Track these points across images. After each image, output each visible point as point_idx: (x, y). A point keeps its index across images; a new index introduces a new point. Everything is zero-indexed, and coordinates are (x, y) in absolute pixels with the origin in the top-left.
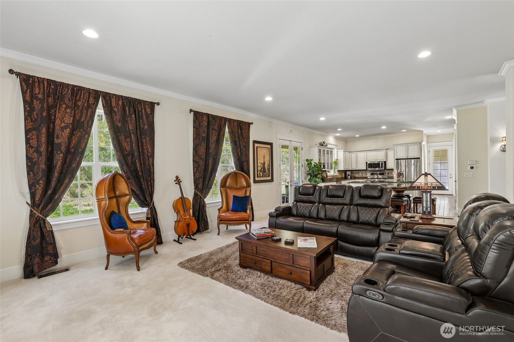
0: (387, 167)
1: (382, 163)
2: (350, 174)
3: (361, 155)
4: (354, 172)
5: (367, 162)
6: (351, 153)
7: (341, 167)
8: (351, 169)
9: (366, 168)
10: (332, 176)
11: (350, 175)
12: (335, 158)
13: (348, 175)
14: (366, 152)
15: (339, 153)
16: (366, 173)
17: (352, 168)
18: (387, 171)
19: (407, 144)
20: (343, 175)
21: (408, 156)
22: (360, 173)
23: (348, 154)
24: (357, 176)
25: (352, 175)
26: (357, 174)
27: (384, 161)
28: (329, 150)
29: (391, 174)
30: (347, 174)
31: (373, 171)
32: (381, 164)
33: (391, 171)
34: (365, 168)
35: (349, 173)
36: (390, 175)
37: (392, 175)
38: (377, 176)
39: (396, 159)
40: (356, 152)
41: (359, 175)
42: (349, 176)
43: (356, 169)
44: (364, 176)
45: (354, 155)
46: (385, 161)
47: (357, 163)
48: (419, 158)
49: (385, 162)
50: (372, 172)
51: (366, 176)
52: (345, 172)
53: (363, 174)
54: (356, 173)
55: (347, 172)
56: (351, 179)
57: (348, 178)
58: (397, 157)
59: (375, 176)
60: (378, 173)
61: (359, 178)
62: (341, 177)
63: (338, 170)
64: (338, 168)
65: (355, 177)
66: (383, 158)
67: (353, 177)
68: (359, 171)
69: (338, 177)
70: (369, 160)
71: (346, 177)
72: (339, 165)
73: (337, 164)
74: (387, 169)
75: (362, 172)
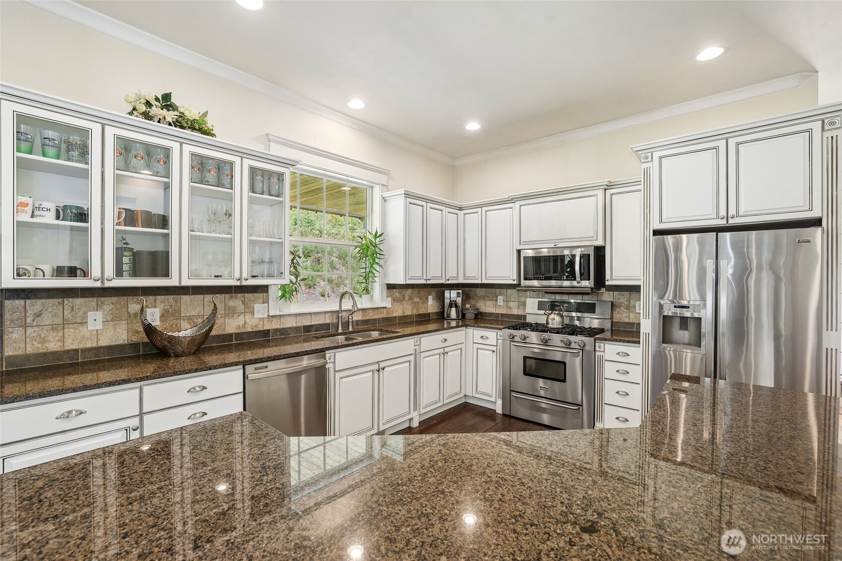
0: (608, 276)
1: (584, 257)
2: (459, 300)
3: (499, 221)
4: (480, 292)
5: (519, 252)
6: (461, 213)
7: (398, 273)
8: (461, 281)
9: (515, 277)
10: (332, 312)
11: (457, 305)
12: (375, 224)
13: (451, 306)
14: (518, 204)
16: (522, 299)
17: (467, 275)
18: (607, 296)
19: (725, 136)
21: (732, 213)
22: (500, 298)
24: (487, 307)
26: (489, 303)
27: (597, 248)
29: (628, 308)
30: (447, 302)
31: (547, 293)
32: (577, 259)
33: (626, 294)
34: (512, 278)
35: (452, 295)
36: (625, 315)
37: (632, 315)
38: (557, 318)
39: (656, 233)
40: (481, 206)
41: (496, 306)
42: (453, 310)
43: (479, 282)
44: (515, 312)
45: (472, 220)
46: (600, 243)
47: (483, 255)
48: (817, 222)
49: (600, 251)
51: (520, 313)
53: (511, 304)
54: (484, 298)
55: (447, 293)
56: (463, 320)
57: (449, 316)
58: (661, 221)
59: (552, 316)
60: (572, 301)
61: (496, 317)
62: (415, 312)
63: (387, 284)
64: (385, 276)
65: (481, 313)
66: (591, 233)
67: (470, 315)
68: (498, 290)
69: (390, 316)
70: (526, 243)
71: (443, 313)
72: (386, 262)
73: (381, 256)
74: (607, 283)
75: (508, 295)
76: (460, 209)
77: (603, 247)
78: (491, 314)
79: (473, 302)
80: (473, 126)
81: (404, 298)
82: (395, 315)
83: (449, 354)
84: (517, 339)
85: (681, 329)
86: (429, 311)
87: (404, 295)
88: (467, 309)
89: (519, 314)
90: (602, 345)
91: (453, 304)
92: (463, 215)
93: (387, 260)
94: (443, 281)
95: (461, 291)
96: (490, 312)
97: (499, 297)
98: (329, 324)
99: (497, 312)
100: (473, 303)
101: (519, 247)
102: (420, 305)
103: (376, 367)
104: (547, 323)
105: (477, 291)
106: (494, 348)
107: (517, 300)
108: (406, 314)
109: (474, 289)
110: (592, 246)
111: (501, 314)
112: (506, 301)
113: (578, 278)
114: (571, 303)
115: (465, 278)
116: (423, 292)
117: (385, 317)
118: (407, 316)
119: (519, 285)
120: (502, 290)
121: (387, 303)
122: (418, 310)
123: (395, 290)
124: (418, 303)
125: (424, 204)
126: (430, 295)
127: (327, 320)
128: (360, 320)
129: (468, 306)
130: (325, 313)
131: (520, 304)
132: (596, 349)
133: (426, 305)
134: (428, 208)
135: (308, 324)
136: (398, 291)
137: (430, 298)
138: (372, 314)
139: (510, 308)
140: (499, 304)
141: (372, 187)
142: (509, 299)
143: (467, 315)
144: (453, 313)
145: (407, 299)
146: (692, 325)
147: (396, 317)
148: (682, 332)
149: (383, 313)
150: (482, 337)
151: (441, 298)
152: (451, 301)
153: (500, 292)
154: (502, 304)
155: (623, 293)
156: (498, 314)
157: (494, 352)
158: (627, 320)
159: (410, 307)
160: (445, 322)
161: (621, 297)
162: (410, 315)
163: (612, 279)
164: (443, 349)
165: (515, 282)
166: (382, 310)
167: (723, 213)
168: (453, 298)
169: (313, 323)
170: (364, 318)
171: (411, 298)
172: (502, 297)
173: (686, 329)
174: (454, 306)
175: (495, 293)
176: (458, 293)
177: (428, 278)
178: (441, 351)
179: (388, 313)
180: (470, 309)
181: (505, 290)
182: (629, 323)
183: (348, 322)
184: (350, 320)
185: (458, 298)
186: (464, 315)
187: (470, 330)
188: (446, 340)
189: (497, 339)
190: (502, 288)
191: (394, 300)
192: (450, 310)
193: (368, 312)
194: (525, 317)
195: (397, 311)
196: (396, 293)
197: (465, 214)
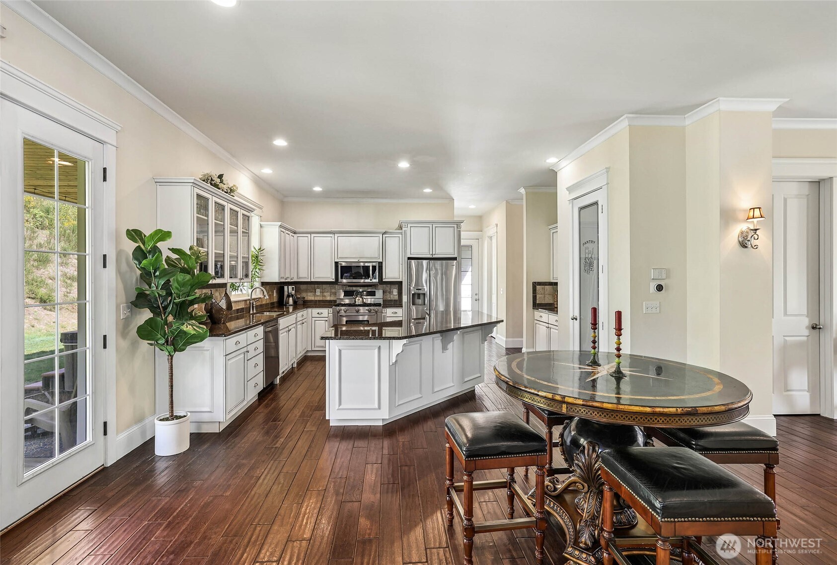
0: (384, 277)
1: (374, 268)
2: (293, 292)
3: (323, 243)
4: (303, 287)
5: (336, 263)
6: (296, 236)
7: (273, 274)
8: (295, 280)
9: (334, 277)
10: (246, 301)
11: (292, 295)
12: (255, 243)
13: (289, 296)
14: (336, 236)
15: (265, 229)
16: (333, 291)
17: (300, 276)
18: (380, 287)
19: (433, 223)
20: (275, 295)
21: (434, 253)
23: (289, 238)
24: (310, 297)
25: (299, 296)
26: (309, 294)
27: (379, 262)
28: (241, 212)
29: (390, 293)
30: (286, 293)
31: (349, 286)
32: (371, 268)
34: (332, 278)
35: (290, 290)
36: (389, 296)
37: (391, 296)
38: (361, 299)
39: (409, 258)
40: (311, 233)
41: (315, 295)
42: (291, 298)
43: (308, 281)
44: (328, 298)
45: (304, 241)
46: (381, 261)
47: (311, 264)
48: (455, 259)
49: (380, 264)
50: (348, 289)
51: (332, 298)
52: (280, 287)
53: (325, 294)
54: (306, 291)
55: (286, 288)
56: (297, 306)
57: (287, 303)
58: (411, 254)
59: (358, 298)
60: (361, 290)
61: (315, 302)
63: (261, 282)
64: (261, 277)
65: (306, 300)
66: (377, 256)
67: (300, 302)
70: (342, 258)
71: (283, 302)
73: (262, 264)
74: (384, 280)
75: (323, 288)
76: (295, 233)
77: (382, 263)
78: (311, 301)
79: (301, 294)
80: (317, 189)
83: (304, 324)
85: (418, 299)
87: (266, 290)
88: (298, 298)
90: (385, 310)
93: (266, 267)
94: (291, 280)
95: (295, 287)
96: (311, 299)
97: (317, 290)
101: (337, 261)
103: (287, 329)
104: (355, 302)
106: (327, 319)
107: (330, 291)
110: (377, 262)
111: (319, 300)
112: (322, 292)
113: (371, 278)
115: (298, 278)
119: (336, 282)
121: (261, 295)
123: (264, 287)
125: (284, 231)
127: (243, 306)
131: (332, 293)
132: (383, 312)
134: (286, 233)
135: (238, 308)
139: (325, 297)
140: (317, 294)
142: (324, 291)
143: (298, 302)
144: (291, 300)
146: (422, 297)
148: (418, 300)
149: (259, 302)
150: (318, 313)
152: (288, 293)
153: (318, 287)
154: (319, 294)
155: (388, 285)
156: (316, 300)
157: (327, 321)
158: (389, 299)
160: (284, 307)
161: (387, 287)
163: (386, 278)
164: (302, 321)
165: (334, 280)
166: (259, 300)
167: (431, 253)
169: (239, 308)
171: (269, 292)
172: (319, 290)
173: (420, 299)
175: (315, 287)
176: (293, 288)
179: (262, 302)
180: (301, 298)
181: (321, 285)
186: (296, 303)
187: (309, 310)
188: (303, 315)
189: (328, 313)
190: (319, 284)
191: (264, 293)
192: (289, 299)
193: (256, 300)
194: (337, 301)
195: (264, 301)
197: (298, 237)
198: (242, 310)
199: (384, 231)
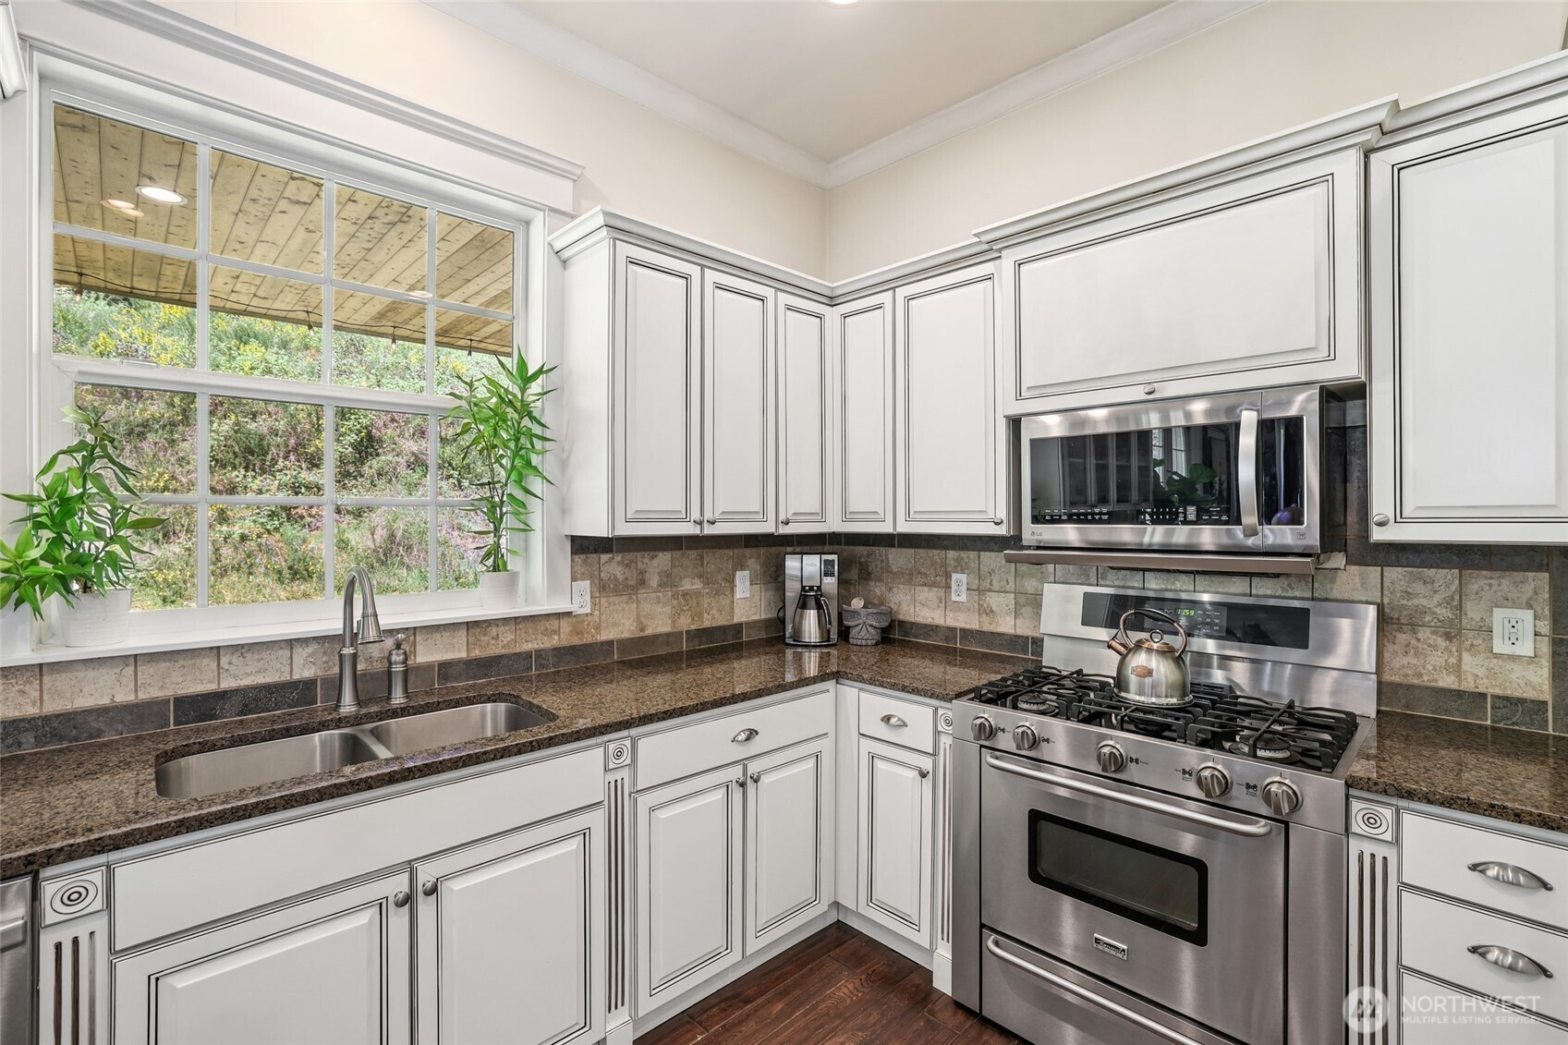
0: (1381, 504)
1: (1281, 435)
2: (830, 583)
3: (952, 327)
4: (898, 558)
6: (833, 315)
8: (834, 524)
9: (1002, 513)
11: (823, 599)
14: (1010, 258)
16: (1030, 585)
17: (853, 507)
18: (1350, 579)
22: (959, 580)
24: (920, 607)
25: (857, 605)
26: (926, 594)
27: (1331, 389)
30: (792, 589)
31: (1113, 566)
32: (1247, 442)
34: (993, 516)
35: (806, 570)
36: (1437, 659)
37: (1470, 664)
40: (891, 284)
41: (945, 603)
42: (811, 616)
43: (885, 528)
44: (1006, 625)
45: (868, 333)
46: (1345, 369)
47: (900, 444)
50: (1110, 582)
51: (1023, 628)
53: (994, 600)
54: (910, 577)
55: (791, 562)
56: (841, 654)
57: (797, 634)
59: (1140, 659)
61: (947, 639)
62: (685, 623)
63: (574, 539)
64: (564, 509)
65: (902, 623)
66: (1306, 333)
67: (864, 631)
68: (952, 554)
69: (588, 639)
70: (1043, 391)
71: (782, 621)
72: (564, 464)
73: (547, 448)
74: (1378, 535)
75: (984, 569)
76: (832, 301)
77: (1357, 392)
78: (932, 629)
79: (878, 589)
81: (642, 582)
82: (605, 636)
83: (765, 779)
84: (1005, 741)
86: (739, 617)
87: (642, 572)
88: (855, 613)
89: (1020, 632)
90: (1388, 813)
91: (810, 597)
92: (838, 320)
93: (569, 456)
94: (768, 527)
95: (834, 557)
96: (929, 621)
97: (954, 576)
98: (309, 685)
99: (951, 622)
100: (877, 591)
101: (1016, 409)
102: (706, 602)
104: (1122, 684)
105: (891, 557)
106: (926, 763)
107: (1011, 586)
108: (649, 632)
109: (883, 550)
110: (1308, 384)
111: (963, 631)
112: (978, 591)
113: (1250, 518)
114: (1201, 603)
116: (714, 560)
117: (564, 643)
118: (656, 637)
119: (1014, 541)
120: (964, 554)
121: (576, 599)
122: (697, 616)
123: (605, 557)
124: (698, 594)
125: (694, 271)
126: (743, 567)
127: (304, 667)
128: (460, 661)
129: (857, 603)
130: (291, 643)
131: (1022, 600)
132: (1355, 828)
133: (725, 601)
134: (709, 287)
135: (202, 687)
136: (619, 557)
137: (742, 578)
138: (510, 637)
139: (989, 612)
140: (954, 598)
141: (527, 223)
142: (986, 584)
143: (853, 632)
144: (810, 625)
145: (654, 582)
147: (610, 643)
149: (557, 632)
150: (887, 719)
151: (775, 576)
152: (803, 587)
153: (959, 560)
154: (963, 598)
155: (1432, 572)
156: (953, 630)
157: (923, 775)
158: (1447, 681)
159: (668, 610)
161: (1419, 587)
162: (668, 635)
163: (1400, 517)
164: (739, 768)
165: (1002, 531)
166: (554, 623)
168: (810, 578)
170: (477, 653)
171: (668, 581)
172: (963, 577)
174: (812, 602)
175: (944, 564)
176: (827, 565)
177: (708, 516)
178: (736, 773)
179: (577, 631)
180: (863, 612)
181: (973, 554)
182: (1459, 694)
183: (389, 673)
184: (398, 668)
185: (828, 580)
186: (844, 633)
187: (850, 692)
188: (752, 733)
189: (937, 733)
190: (965, 548)
191: (603, 588)
192: (802, 616)
193: (494, 631)
194: (1037, 643)
195: (615, 624)
196: (612, 566)
197: (845, 316)
198: (305, 689)
199: (1369, 105)
